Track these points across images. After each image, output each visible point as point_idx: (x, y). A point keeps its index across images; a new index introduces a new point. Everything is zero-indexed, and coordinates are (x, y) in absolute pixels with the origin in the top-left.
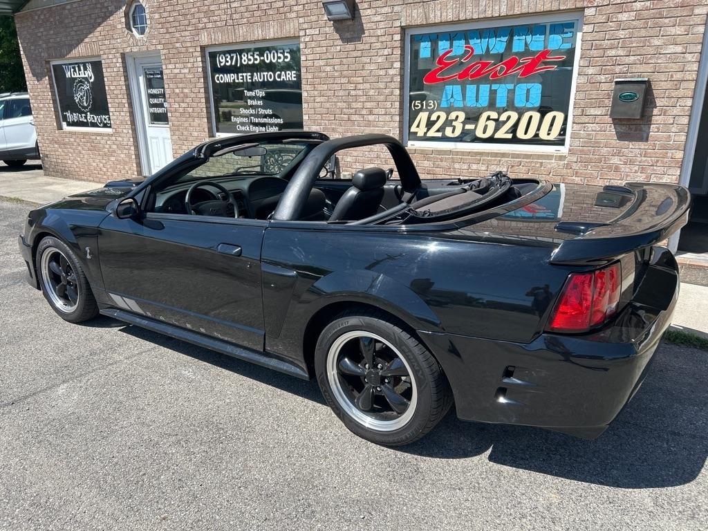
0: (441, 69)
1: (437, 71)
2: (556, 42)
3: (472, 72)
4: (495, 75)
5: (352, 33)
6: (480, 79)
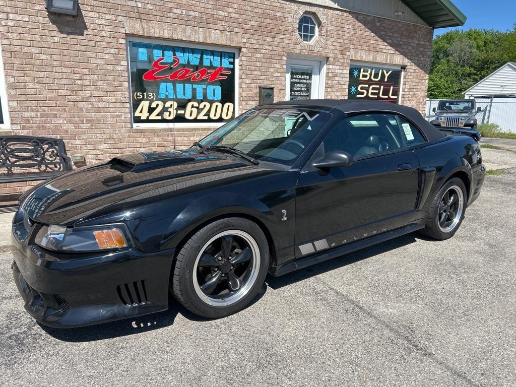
0: (157, 70)
1: (153, 72)
2: (226, 63)
3: (179, 75)
4: (194, 79)
5: (73, 28)
6: (185, 80)
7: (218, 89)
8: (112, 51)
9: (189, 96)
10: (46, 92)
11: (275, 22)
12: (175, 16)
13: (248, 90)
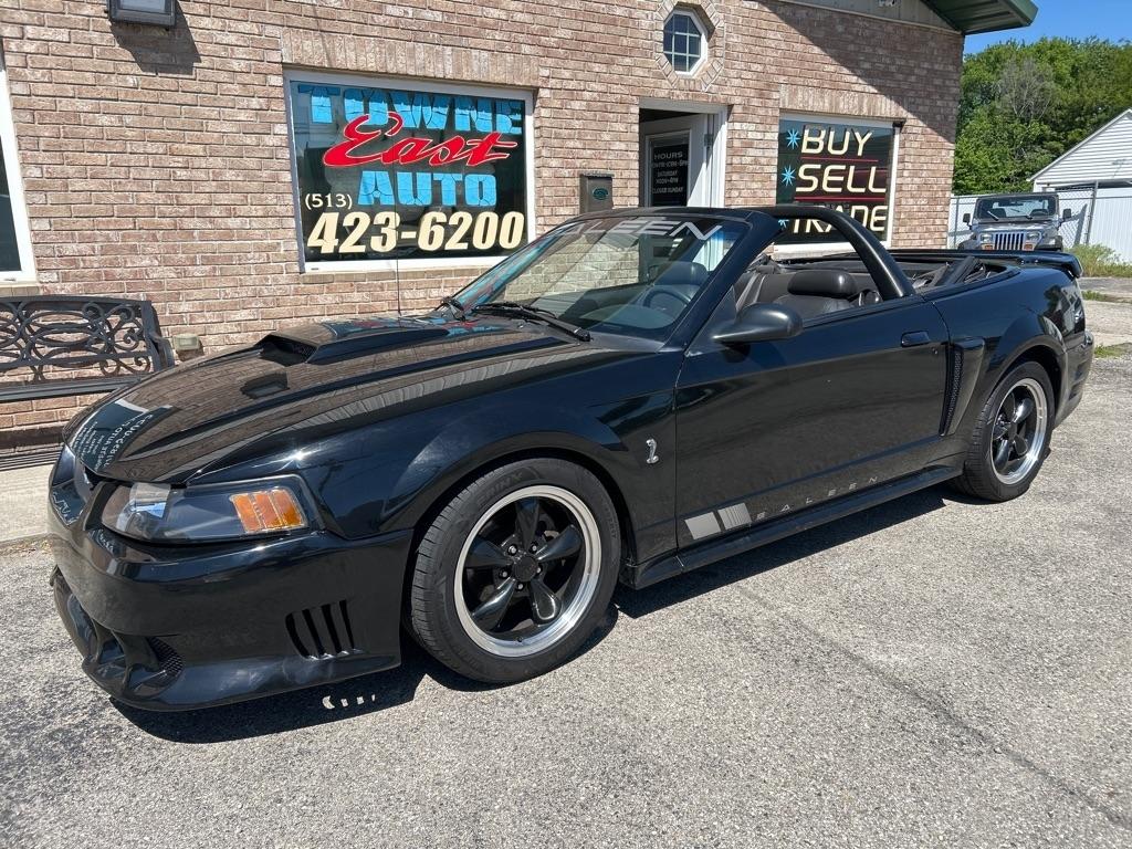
0: (352, 144)
1: (344, 147)
2: (505, 124)
3: (402, 152)
4: (436, 160)
5: (168, 55)
6: (415, 163)
7: (490, 182)
8: (255, 103)
9: (425, 198)
10: (112, 197)
11: (613, 30)
12: (390, 21)
13: (554, 182)
